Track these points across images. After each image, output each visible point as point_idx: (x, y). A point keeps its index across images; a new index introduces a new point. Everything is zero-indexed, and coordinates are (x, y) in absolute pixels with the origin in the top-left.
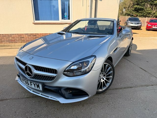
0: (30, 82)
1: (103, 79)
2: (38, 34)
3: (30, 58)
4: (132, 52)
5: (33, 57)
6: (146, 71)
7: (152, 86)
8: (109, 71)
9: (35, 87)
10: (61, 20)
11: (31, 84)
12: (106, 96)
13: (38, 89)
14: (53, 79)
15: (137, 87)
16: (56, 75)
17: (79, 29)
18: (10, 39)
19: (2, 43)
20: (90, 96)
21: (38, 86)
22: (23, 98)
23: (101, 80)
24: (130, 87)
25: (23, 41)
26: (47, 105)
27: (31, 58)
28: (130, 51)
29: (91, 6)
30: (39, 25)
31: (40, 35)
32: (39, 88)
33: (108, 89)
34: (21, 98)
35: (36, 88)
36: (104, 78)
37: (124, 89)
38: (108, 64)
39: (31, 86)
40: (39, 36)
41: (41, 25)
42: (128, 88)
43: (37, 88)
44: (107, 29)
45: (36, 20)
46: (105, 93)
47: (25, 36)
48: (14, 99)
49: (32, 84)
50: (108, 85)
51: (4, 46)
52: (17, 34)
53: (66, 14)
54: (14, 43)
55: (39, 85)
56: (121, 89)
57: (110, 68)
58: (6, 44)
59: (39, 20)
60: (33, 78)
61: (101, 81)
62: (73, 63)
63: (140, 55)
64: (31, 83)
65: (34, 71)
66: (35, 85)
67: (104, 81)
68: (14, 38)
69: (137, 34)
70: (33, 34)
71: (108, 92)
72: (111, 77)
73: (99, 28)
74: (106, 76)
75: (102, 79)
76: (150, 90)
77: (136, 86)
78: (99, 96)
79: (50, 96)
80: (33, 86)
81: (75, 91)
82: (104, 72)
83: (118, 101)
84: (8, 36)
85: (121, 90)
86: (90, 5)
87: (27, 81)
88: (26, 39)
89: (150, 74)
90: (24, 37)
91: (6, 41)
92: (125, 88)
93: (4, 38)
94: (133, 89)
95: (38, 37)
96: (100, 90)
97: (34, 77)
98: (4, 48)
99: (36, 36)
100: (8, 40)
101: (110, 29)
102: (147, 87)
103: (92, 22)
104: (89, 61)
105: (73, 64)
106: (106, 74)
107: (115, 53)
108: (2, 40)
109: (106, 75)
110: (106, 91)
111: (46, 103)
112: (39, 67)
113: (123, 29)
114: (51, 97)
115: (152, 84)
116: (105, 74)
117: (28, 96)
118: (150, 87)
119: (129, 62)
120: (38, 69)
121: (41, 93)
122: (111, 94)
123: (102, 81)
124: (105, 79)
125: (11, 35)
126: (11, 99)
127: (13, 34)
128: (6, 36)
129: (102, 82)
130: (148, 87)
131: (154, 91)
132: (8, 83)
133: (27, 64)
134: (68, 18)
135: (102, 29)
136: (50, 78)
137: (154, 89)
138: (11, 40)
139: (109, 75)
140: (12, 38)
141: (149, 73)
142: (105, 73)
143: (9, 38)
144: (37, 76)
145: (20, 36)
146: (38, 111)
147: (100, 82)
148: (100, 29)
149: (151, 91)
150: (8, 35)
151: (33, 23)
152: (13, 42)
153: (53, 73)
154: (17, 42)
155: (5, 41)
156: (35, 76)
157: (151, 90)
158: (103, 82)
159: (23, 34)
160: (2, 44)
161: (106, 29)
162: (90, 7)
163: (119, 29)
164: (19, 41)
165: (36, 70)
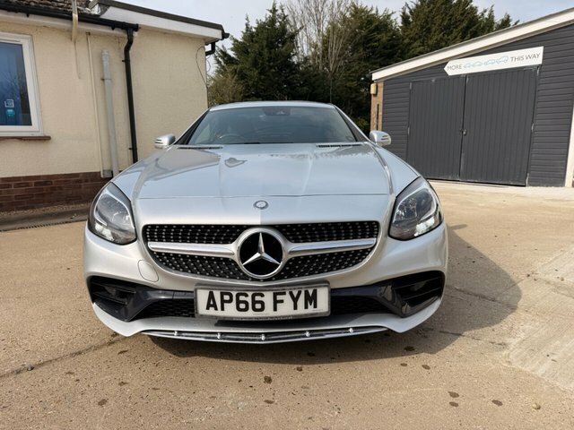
0: (274, 295)
3: (255, 205)
9: (295, 308)
11: (276, 303)
13: (311, 310)
14: (364, 259)
16: (375, 239)
21: (310, 299)
29: (111, 80)
32: (315, 306)
35: (300, 309)
39: (276, 309)
43: (306, 307)
55: (315, 292)
64: (279, 298)
66: (295, 300)
79: (354, 326)
87: (254, 296)
97: (283, 269)
114: (356, 329)
120: (303, 235)
121: (308, 329)
153: (363, 236)
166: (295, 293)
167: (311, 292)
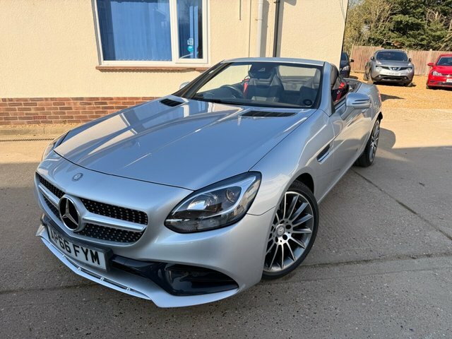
0: (74, 246)
1: (285, 237)
2: (111, 99)
4: (380, 153)
5: (82, 175)
6: (415, 213)
7: (426, 259)
8: (303, 214)
9: (87, 259)
10: (176, 60)
11: (76, 251)
12: (292, 285)
13: (96, 264)
14: (136, 240)
15: (385, 259)
16: (145, 226)
17: (225, 87)
18: (33, 111)
19: (8, 123)
20: (243, 287)
21: (95, 257)
22: (55, 288)
23: (277, 240)
24: (365, 261)
25: (68, 117)
26: (122, 311)
27: (76, 177)
28: (374, 152)
29: (262, 20)
30: (114, 73)
31: (116, 103)
32: (99, 263)
33: (301, 265)
34: (50, 289)
35: (90, 262)
36: (286, 234)
37: (347, 266)
38: (299, 194)
39: (76, 255)
40: (114, 105)
41: (121, 73)
42: (358, 262)
43: (93, 262)
44: (305, 88)
45: (104, 60)
46: (290, 277)
47: (75, 104)
48: (29, 290)
49: (80, 249)
50: (298, 253)
51: (14, 132)
52: (52, 99)
53: (191, 42)
54: (42, 125)
55: (96, 253)
56: (337, 264)
57: (304, 206)
58: (18, 128)
59: (114, 59)
60: (81, 233)
61: (279, 243)
62: (195, 192)
63: (401, 162)
64: (77, 249)
65: (83, 214)
66: (86, 254)
67: (286, 241)
68: (43, 109)
69: (399, 98)
70: (97, 99)
71: (300, 273)
72: (308, 230)
73: (284, 84)
74: (294, 229)
75: (280, 239)
76: (422, 270)
77: (381, 258)
78: (273, 286)
79: (129, 286)
80: (81, 256)
81: (198, 273)
82: (287, 217)
83: (325, 302)
84: (25, 104)
85: (336, 269)
86: (260, 16)
87: (65, 241)
88: (76, 113)
89: (425, 220)
90: (70, 108)
91: (21, 118)
92: (348, 263)
93: (15, 110)
94: (371, 265)
95: (112, 108)
96: (276, 269)
97: (84, 230)
98: (14, 137)
99: (105, 103)
100: (26, 114)
101: (313, 87)
102: (413, 260)
103: (262, 70)
104: (239, 189)
105: (195, 195)
106: (294, 223)
107: (323, 162)
108: (8, 114)
109: (293, 226)
110: (292, 272)
111: (121, 304)
112: (99, 204)
113: (350, 88)
114: (132, 290)
115: (430, 252)
116: (290, 223)
117: (71, 284)
118: (420, 260)
119: (367, 183)
120: (95, 208)
121: (103, 277)
122: (306, 281)
123: (282, 244)
124: (289, 237)
125: (34, 101)
126: (22, 289)
127: (41, 99)
128: (21, 104)
129: (280, 246)
130: (415, 261)
131: (432, 272)
132: (17, 243)
133: (64, 193)
134: (197, 53)
135: (291, 89)
136: (128, 237)
137: (434, 269)
138: (34, 114)
139: (303, 226)
140: (38, 109)
141: (422, 218)
142: (291, 219)
143: (30, 109)
144: (92, 229)
145: (59, 104)
146: (94, 326)
147: (275, 245)
148: (287, 87)
149: (423, 272)
150: (26, 100)
151: (97, 68)
152: (40, 120)
153: (137, 221)
154: (51, 122)
155: (16, 118)
156: (86, 227)
157: (424, 270)
158: (285, 245)
159: (67, 99)
160: (9, 127)
161: (303, 88)
162: (260, 22)
163: (339, 89)
164: (57, 118)
165: (91, 211)
166: (85, 249)
167: (94, 252)
